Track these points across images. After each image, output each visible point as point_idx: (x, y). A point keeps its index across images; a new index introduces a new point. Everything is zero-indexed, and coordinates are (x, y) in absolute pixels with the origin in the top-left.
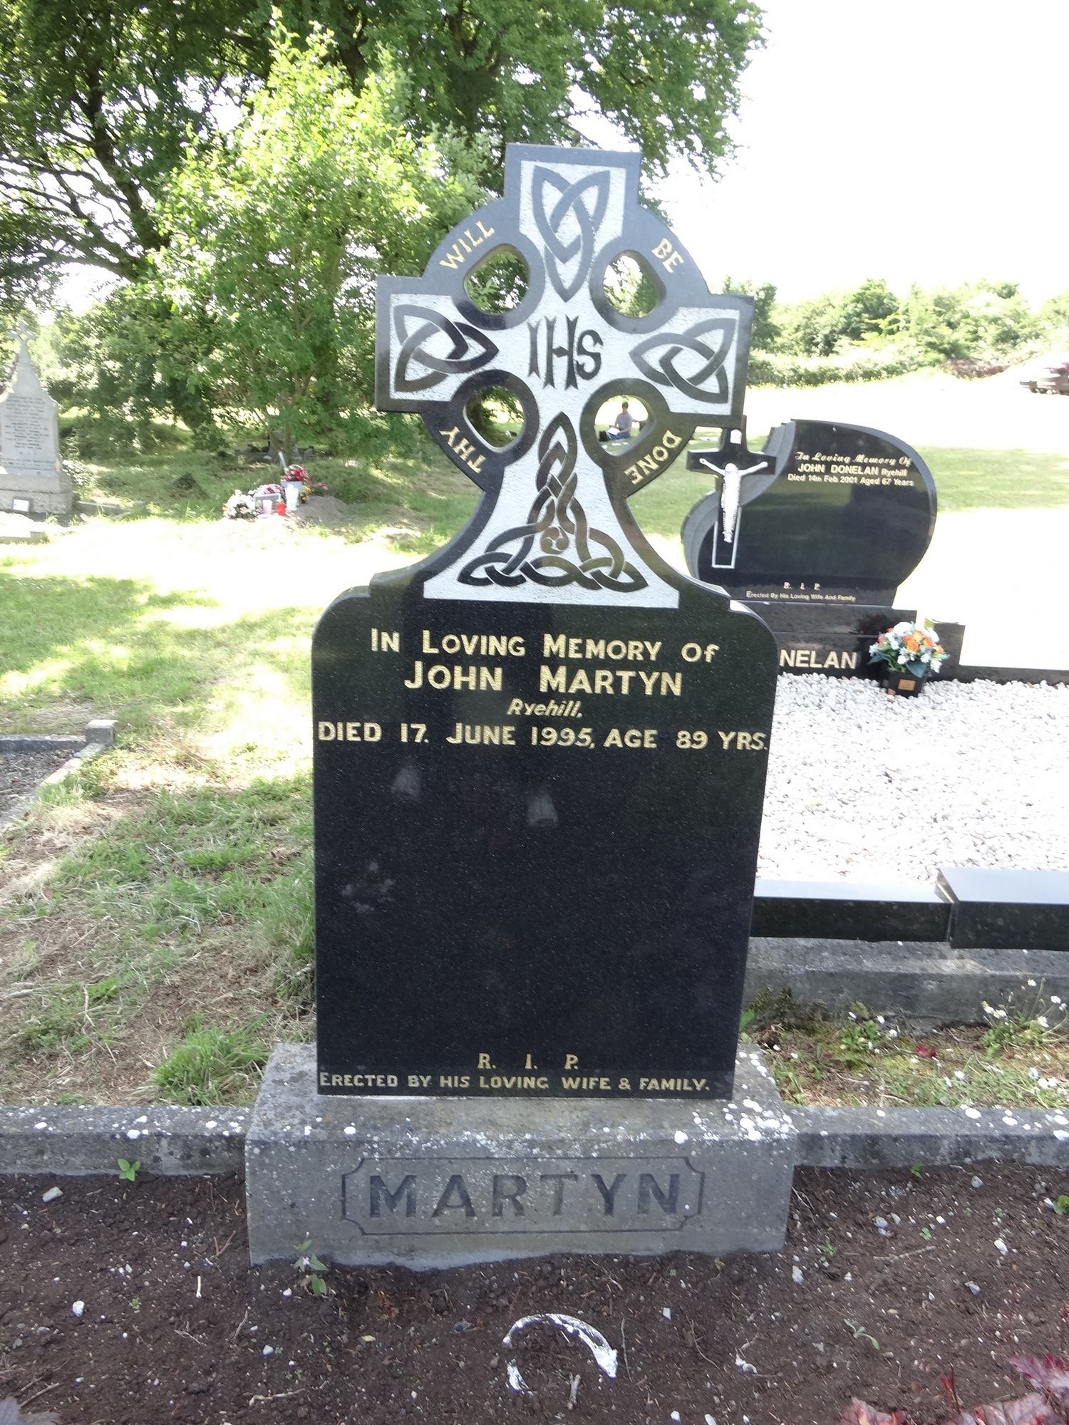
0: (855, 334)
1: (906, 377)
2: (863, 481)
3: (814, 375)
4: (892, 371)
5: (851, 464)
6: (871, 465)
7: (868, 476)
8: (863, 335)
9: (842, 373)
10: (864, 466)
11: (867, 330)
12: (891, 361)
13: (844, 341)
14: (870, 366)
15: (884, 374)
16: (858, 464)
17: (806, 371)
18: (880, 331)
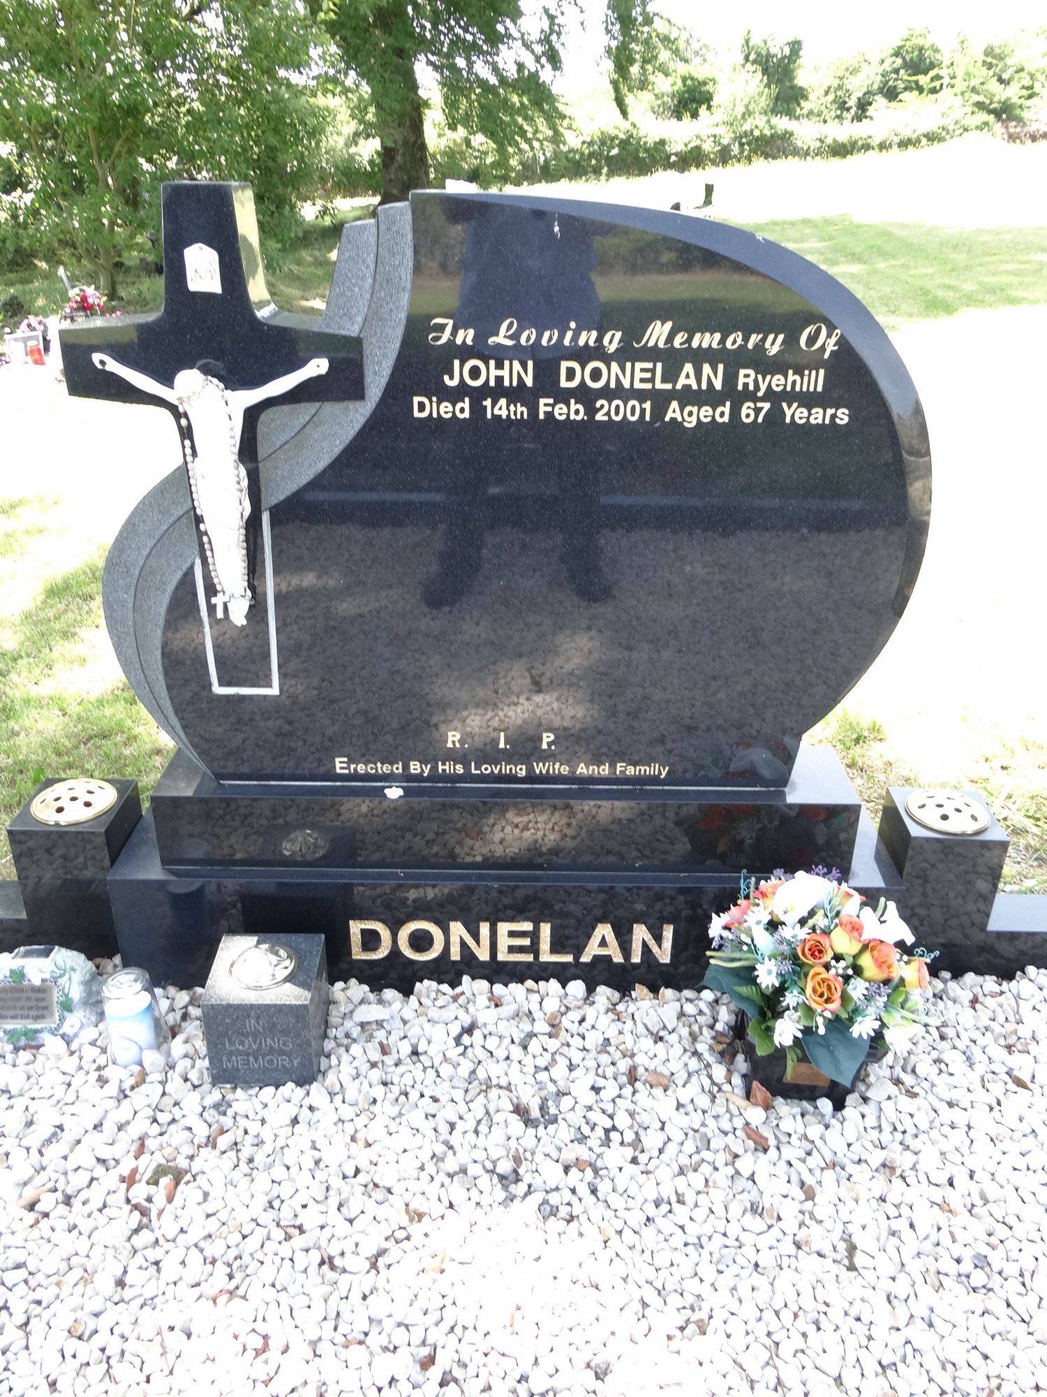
0: (891, 94)
1: (950, 144)
2: (673, 411)
3: (844, 145)
4: (932, 138)
5: (627, 354)
6: (699, 357)
7: (688, 397)
8: (900, 97)
9: (875, 142)
10: (672, 360)
11: (905, 89)
12: (931, 126)
13: (880, 102)
14: (907, 133)
15: (924, 141)
16: (652, 354)
17: (835, 140)
18: (920, 89)
